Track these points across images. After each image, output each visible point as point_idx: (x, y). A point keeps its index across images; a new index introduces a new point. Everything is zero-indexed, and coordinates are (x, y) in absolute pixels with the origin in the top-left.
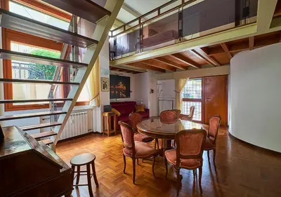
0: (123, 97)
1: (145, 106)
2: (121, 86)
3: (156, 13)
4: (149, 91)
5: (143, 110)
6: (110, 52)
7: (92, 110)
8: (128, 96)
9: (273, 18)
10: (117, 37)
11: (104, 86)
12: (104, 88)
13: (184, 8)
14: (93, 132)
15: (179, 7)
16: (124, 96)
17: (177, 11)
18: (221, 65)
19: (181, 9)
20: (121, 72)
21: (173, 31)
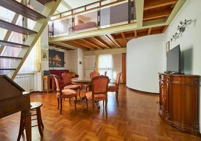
0: (58, 67)
1: (75, 73)
2: (57, 58)
3: (83, 9)
4: (79, 62)
5: (74, 76)
6: (49, 32)
7: (34, 74)
8: (63, 66)
9: (143, 21)
10: (55, 21)
11: (44, 57)
12: (44, 58)
13: (101, 9)
14: (34, 92)
15: (98, 7)
16: (60, 65)
17: (97, 10)
18: (122, 47)
19: (99, 9)
20: (57, 48)
21: (94, 23)
